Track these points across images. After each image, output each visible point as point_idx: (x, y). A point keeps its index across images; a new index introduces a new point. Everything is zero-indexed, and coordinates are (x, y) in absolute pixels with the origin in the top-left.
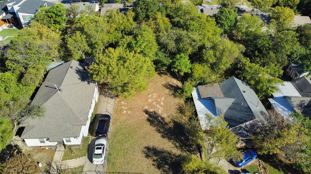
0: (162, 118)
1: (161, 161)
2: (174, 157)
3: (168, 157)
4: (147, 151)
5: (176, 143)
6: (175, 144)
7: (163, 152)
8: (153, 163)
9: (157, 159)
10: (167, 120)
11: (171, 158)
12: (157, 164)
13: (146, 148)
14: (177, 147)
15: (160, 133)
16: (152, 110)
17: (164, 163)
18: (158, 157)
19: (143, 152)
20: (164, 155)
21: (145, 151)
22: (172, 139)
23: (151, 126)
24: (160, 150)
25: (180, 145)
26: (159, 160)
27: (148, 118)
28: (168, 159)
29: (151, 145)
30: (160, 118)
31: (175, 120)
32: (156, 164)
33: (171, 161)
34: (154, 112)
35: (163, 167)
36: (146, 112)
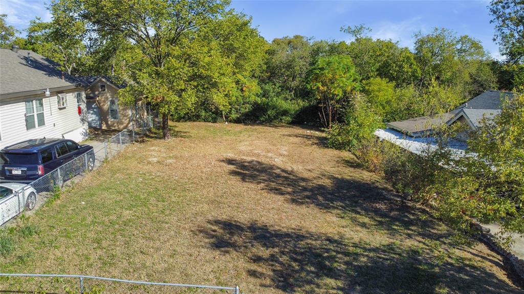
0: (283, 171)
1: (294, 264)
2: (359, 251)
3: (328, 251)
4: (221, 231)
5: (358, 216)
6: (354, 220)
7: (300, 237)
8: (254, 267)
9: (272, 256)
10: (306, 175)
11: (347, 254)
12: (274, 271)
13: (217, 222)
14: (364, 225)
15: (282, 194)
16: (249, 159)
17: (313, 269)
18: (276, 250)
19: (201, 231)
20: (308, 244)
21: (214, 231)
22: (334, 208)
23: (246, 182)
24: (285, 230)
25: (379, 221)
26: (284, 259)
27: (233, 171)
28: (332, 259)
29: (243, 218)
30: (278, 171)
31: (337, 176)
32: (271, 273)
33: (346, 263)
34: (259, 162)
35: (310, 282)
36: (230, 162)
